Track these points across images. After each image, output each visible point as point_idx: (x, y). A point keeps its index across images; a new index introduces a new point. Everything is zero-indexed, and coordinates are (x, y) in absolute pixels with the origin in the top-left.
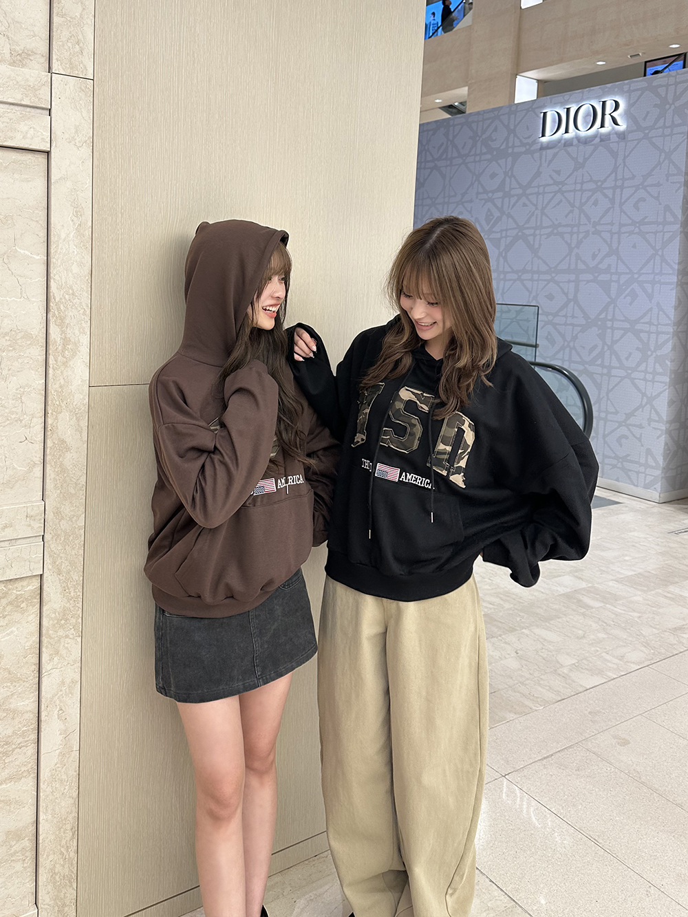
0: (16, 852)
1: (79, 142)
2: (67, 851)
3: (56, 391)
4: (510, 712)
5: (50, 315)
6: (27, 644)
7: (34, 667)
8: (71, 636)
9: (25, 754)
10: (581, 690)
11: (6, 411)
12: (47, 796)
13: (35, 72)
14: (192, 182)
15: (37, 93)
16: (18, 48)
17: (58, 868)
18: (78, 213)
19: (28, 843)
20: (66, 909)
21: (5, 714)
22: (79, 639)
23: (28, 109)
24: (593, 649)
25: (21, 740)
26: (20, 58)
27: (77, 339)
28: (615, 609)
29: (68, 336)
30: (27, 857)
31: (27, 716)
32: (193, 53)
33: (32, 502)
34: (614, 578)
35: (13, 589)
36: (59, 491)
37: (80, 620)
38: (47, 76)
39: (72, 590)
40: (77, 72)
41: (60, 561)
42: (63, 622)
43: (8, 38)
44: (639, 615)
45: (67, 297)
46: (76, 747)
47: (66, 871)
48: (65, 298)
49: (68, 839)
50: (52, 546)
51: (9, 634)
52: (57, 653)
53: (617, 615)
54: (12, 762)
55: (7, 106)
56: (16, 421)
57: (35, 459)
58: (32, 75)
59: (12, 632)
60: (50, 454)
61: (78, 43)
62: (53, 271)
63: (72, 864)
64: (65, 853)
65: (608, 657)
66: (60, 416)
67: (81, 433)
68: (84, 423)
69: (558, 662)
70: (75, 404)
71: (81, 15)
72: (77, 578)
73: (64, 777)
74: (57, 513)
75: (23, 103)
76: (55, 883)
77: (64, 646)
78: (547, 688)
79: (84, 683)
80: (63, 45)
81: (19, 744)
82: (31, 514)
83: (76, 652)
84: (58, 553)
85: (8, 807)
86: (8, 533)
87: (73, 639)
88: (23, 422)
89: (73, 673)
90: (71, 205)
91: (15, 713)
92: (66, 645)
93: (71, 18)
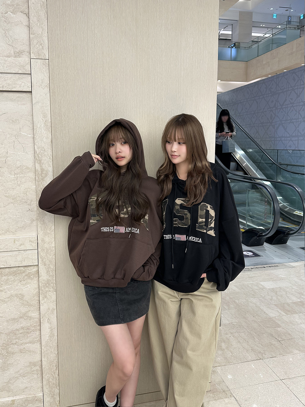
0: (34, 371)
1: (43, 86)
2: (54, 374)
6: (34, 292)
7: (37, 301)
9: (36, 334)
11: (20, 198)
12: (45, 352)
13: (24, 59)
15: (25, 68)
16: (17, 50)
17: (50, 380)
18: (45, 116)
19: (39, 368)
20: (55, 396)
21: (27, 318)
22: (55, 293)
23: (22, 75)
25: (34, 328)
26: (19, 54)
27: (47, 169)
29: (43, 168)
30: (39, 373)
31: (36, 320)
33: (33, 235)
35: (27, 270)
37: (55, 285)
38: (29, 60)
39: (51, 272)
40: (41, 57)
41: (45, 260)
42: (48, 285)
43: (13, 47)
45: (42, 152)
46: (56, 334)
47: (54, 382)
49: (54, 369)
50: (41, 254)
51: (26, 288)
52: (46, 297)
54: (30, 336)
55: (13, 74)
56: (25, 202)
57: (33, 218)
58: (22, 60)
60: (38, 216)
63: (56, 380)
71: (42, 32)
72: (53, 267)
73: (51, 345)
74: (43, 240)
75: (19, 72)
76: (50, 385)
77: (48, 294)
79: (58, 310)
80: (35, 46)
81: (33, 330)
82: (32, 240)
83: (54, 297)
84: (44, 257)
85: (30, 353)
86: (22, 248)
87: (52, 292)
88: (28, 203)
89: (53, 306)
90: (41, 113)
91: (31, 318)
92: (49, 294)
93: (38, 34)
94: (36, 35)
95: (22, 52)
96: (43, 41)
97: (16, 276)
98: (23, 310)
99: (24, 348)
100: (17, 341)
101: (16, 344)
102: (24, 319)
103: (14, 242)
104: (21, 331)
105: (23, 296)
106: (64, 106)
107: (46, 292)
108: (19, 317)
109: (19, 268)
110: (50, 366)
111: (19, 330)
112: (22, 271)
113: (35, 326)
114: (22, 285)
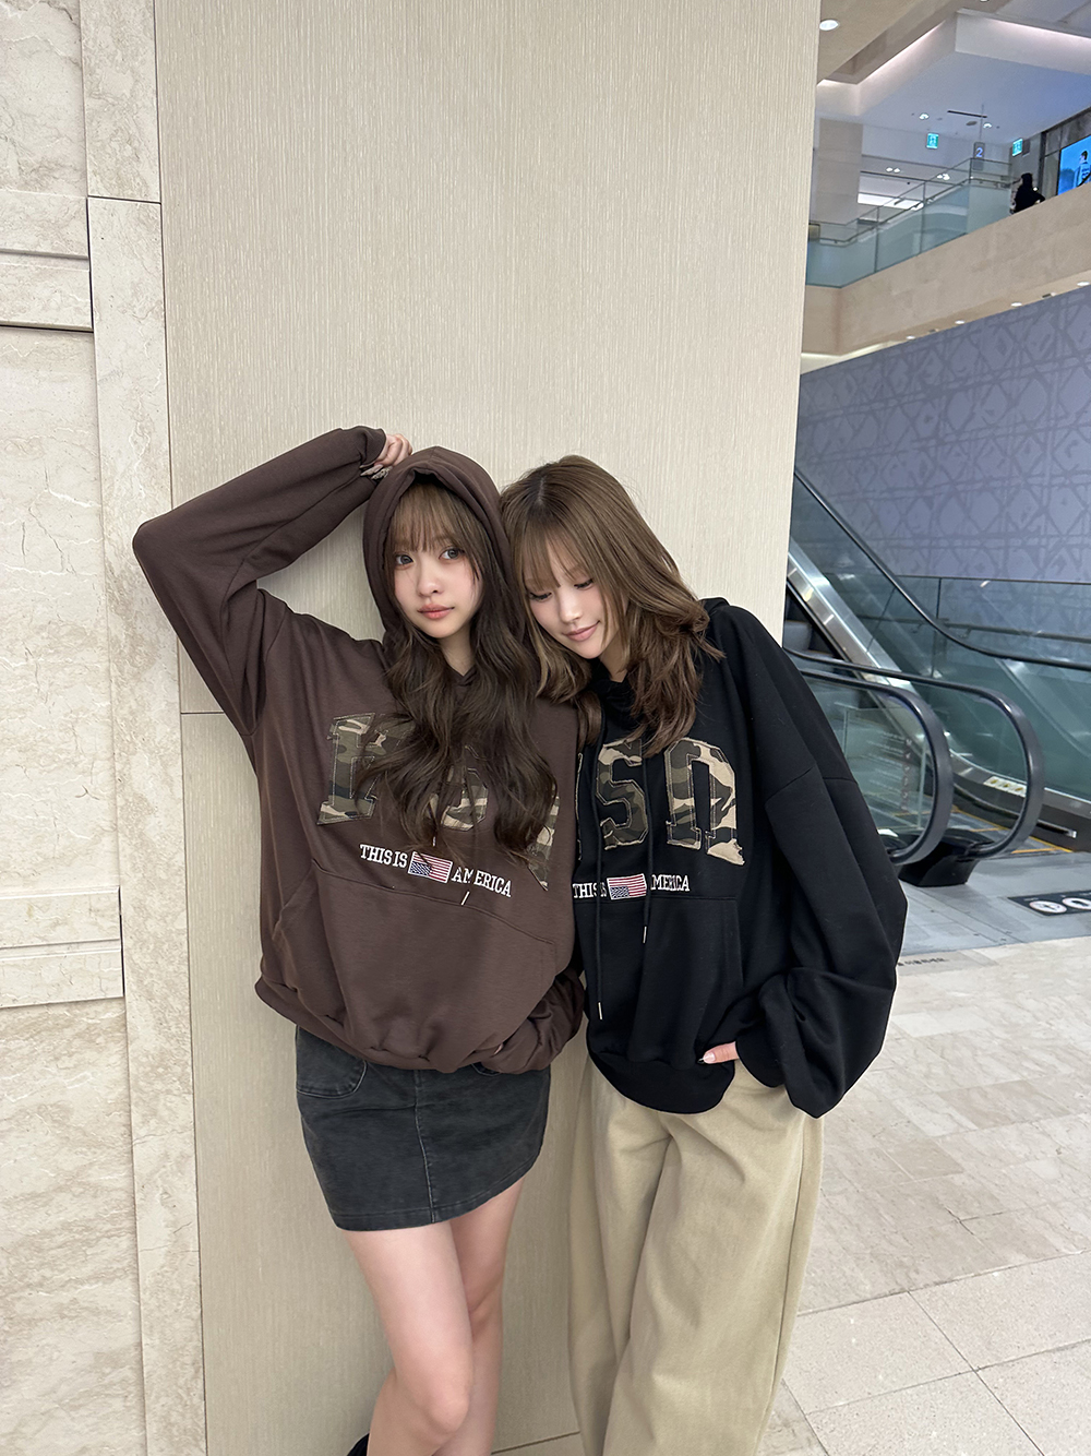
0: (112, 1384)
1: (140, 310)
2: (189, 1395)
3: (126, 718)
6: (110, 1097)
7: (123, 1129)
8: (176, 1092)
9: (118, 1246)
11: (52, 748)
12: (152, 1311)
13: (58, 196)
15: (64, 231)
16: (31, 160)
17: (174, 1417)
18: (144, 430)
21: (82, 1190)
22: (190, 1098)
23: (53, 261)
25: (109, 1226)
26: (39, 174)
27: (155, 636)
29: (139, 631)
30: (130, 1393)
31: (115, 1195)
33: (102, 887)
35: (82, 1016)
36: (140, 875)
37: (189, 1070)
38: (80, 202)
40: (130, 192)
41: (149, 979)
42: (161, 1070)
43: (13, 143)
46: (193, 1246)
47: (188, 1423)
48: (130, 571)
49: (189, 1377)
50: (135, 957)
51: (79, 1081)
52: (154, 1113)
54: (97, 1254)
55: (16, 258)
56: (68, 764)
57: (103, 823)
58: (53, 201)
59: (85, 1077)
60: (122, 817)
62: (107, 527)
63: (197, 1415)
64: (184, 1395)
66: (134, 759)
67: (171, 786)
68: (176, 772)
70: (157, 740)
72: (180, 1007)
73: (177, 1287)
74: (140, 907)
75: (40, 250)
77: (165, 1105)
79: (200, 1160)
80: (103, 147)
81: (107, 1232)
82: (98, 906)
83: (185, 1114)
84: (144, 966)
85: (95, 1319)
86: (62, 934)
87: (180, 1096)
88: (80, 766)
89: (182, 1144)
90: (132, 417)
91: (96, 1190)
92: (169, 1104)
93: (115, 98)
94: (110, 100)
95: (51, 170)
96: (139, 129)
97: (36, 1037)
98: (69, 1161)
99: (74, 1301)
100: (47, 1273)
101: (41, 1285)
102: (70, 1196)
103: (30, 915)
104: (60, 1239)
105: (66, 1111)
106: (220, 392)
107: (156, 1097)
108: (51, 1188)
109: (52, 1011)
110: (170, 1366)
111: (54, 1236)
112: (61, 1022)
113: (113, 1216)
114: (63, 1073)
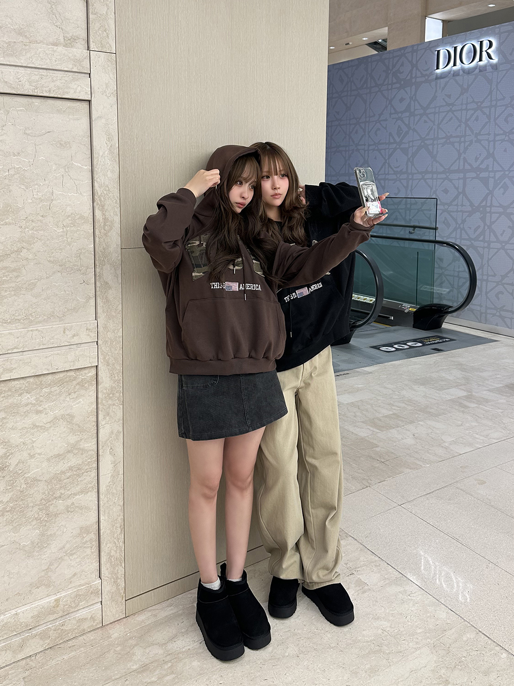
0: (87, 542)
1: (109, 93)
2: (118, 541)
3: (101, 251)
4: (407, 468)
5: (95, 204)
6: (89, 409)
7: (94, 423)
8: (116, 405)
9: (90, 476)
10: (457, 454)
11: (71, 264)
12: (105, 504)
13: (79, 50)
14: (180, 116)
15: (82, 63)
16: (68, 36)
17: (113, 553)
18: (110, 139)
19: (93, 536)
20: (119, 581)
21: (77, 451)
22: (121, 406)
23: (76, 74)
24: (467, 432)
25: (87, 467)
26: (70, 42)
27: (112, 219)
28: (486, 408)
29: (107, 217)
30: (93, 545)
31: (90, 453)
32: (178, 34)
33: (89, 321)
34: (487, 389)
35: (80, 375)
36: (106, 314)
37: (122, 395)
38: (87, 52)
39: (116, 375)
40: (105, 49)
41: (108, 357)
42: (111, 395)
43: (62, 29)
44: (501, 411)
45: (105, 192)
46: (121, 472)
47: (118, 555)
48: (104, 193)
49: (118, 533)
50: (103, 348)
51: (78, 403)
52: (108, 414)
53: (486, 412)
54: (82, 481)
55: (63, 73)
56: (78, 270)
57: (90, 294)
58: (78, 52)
59: (80, 402)
60: (100, 290)
61: (105, 31)
62: (96, 176)
63: (121, 550)
64: (117, 542)
65: (477, 436)
66: (104, 267)
67: (117, 278)
68: (119, 272)
69: (442, 440)
70: (113, 260)
71: (106, 12)
72: (119, 368)
73: (115, 491)
74: (105, 327)
75: (73, 70)
76: (111, 563)
77: (112, 410)
78: (434, 454)
79: (125, 433)
80: (96, 32)
81: (86, 470)
82: (90, 328)
83: (120, 414)
84: (106, 352)
85: (81, 511)
86: (76, 340)
87: (118, 406)
88: (82, 271)
89: (118, 427)
90: (105, 134)
91: (83, 451)
92: (114, 410)
93: (100, 15)
94: (98, 16)
95: (75, 39)
96: (109, 26)
97: (62, 386)
98: (72, 439)
99: (73, 504)
100: (62, 491)
101: (60, 497)
102: (73, 454)
103: (64, 333)
104: (68, 474)
105: (72, 417)
106: (136, 125)
107: (109, 407)
108: (66, 452)
109: (68, 374)
110: (111, 529)
111: (66, 473)
112: (72, 378)
113: (89, 462)
114: (72, 400)
